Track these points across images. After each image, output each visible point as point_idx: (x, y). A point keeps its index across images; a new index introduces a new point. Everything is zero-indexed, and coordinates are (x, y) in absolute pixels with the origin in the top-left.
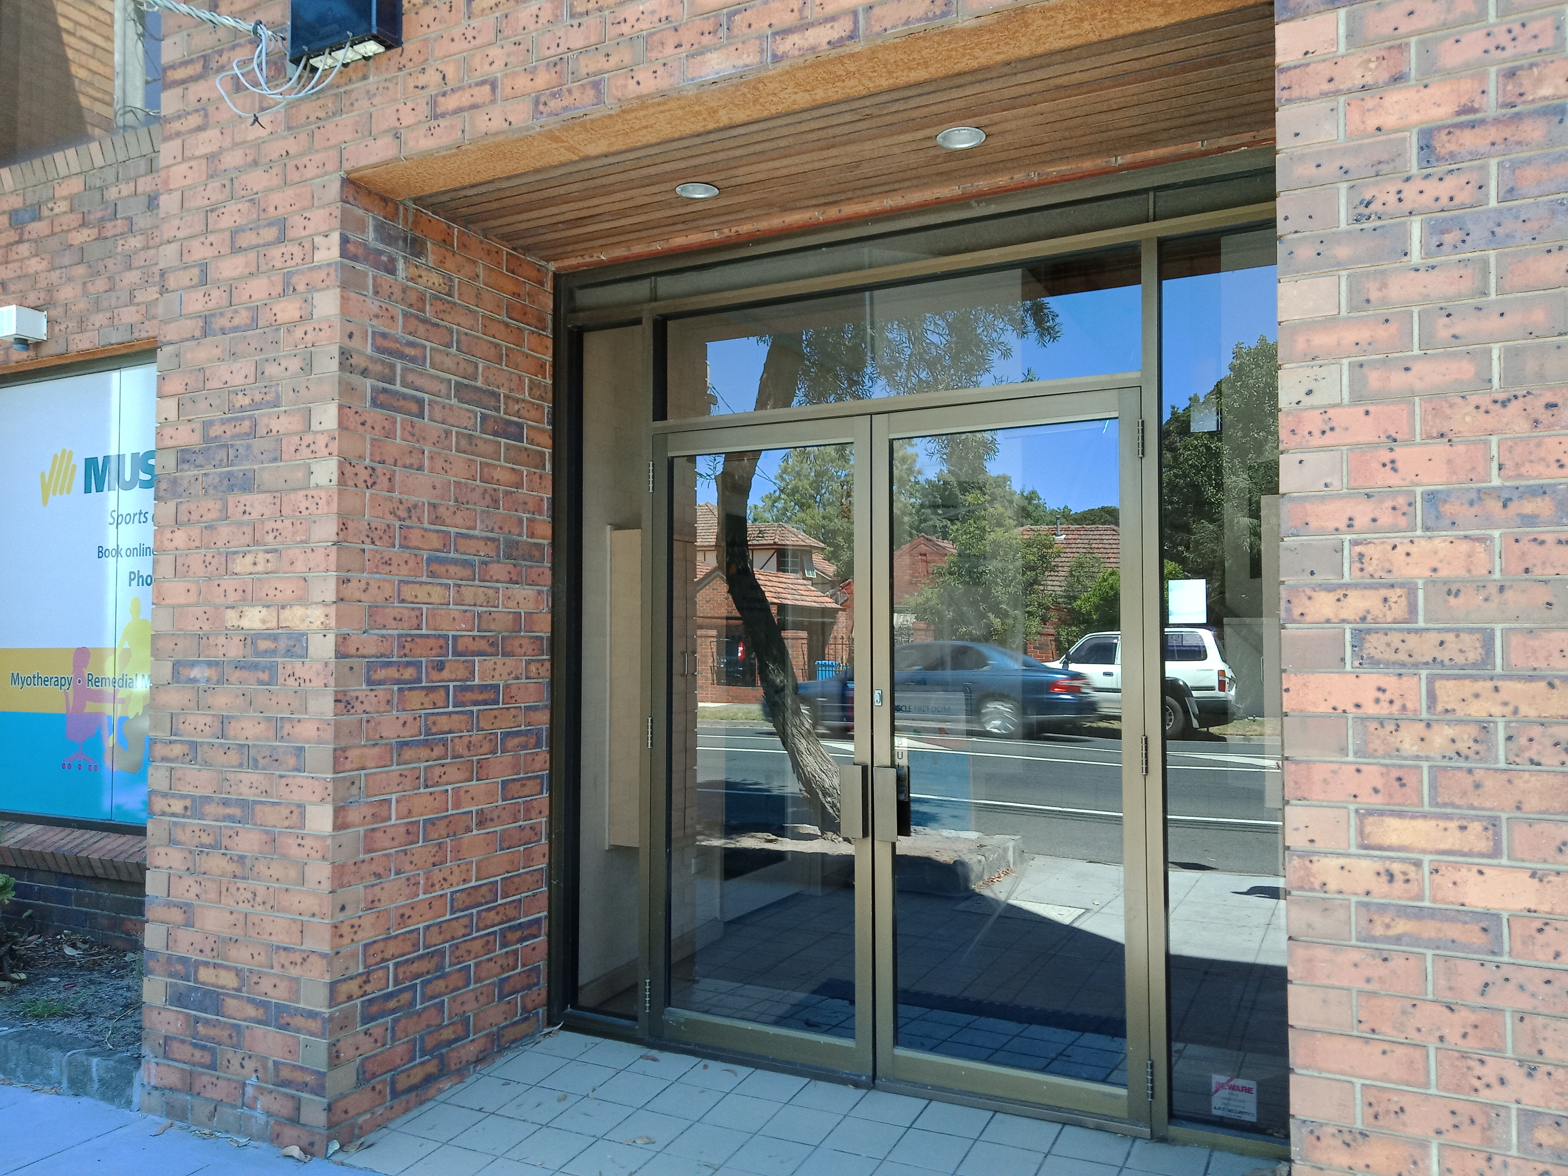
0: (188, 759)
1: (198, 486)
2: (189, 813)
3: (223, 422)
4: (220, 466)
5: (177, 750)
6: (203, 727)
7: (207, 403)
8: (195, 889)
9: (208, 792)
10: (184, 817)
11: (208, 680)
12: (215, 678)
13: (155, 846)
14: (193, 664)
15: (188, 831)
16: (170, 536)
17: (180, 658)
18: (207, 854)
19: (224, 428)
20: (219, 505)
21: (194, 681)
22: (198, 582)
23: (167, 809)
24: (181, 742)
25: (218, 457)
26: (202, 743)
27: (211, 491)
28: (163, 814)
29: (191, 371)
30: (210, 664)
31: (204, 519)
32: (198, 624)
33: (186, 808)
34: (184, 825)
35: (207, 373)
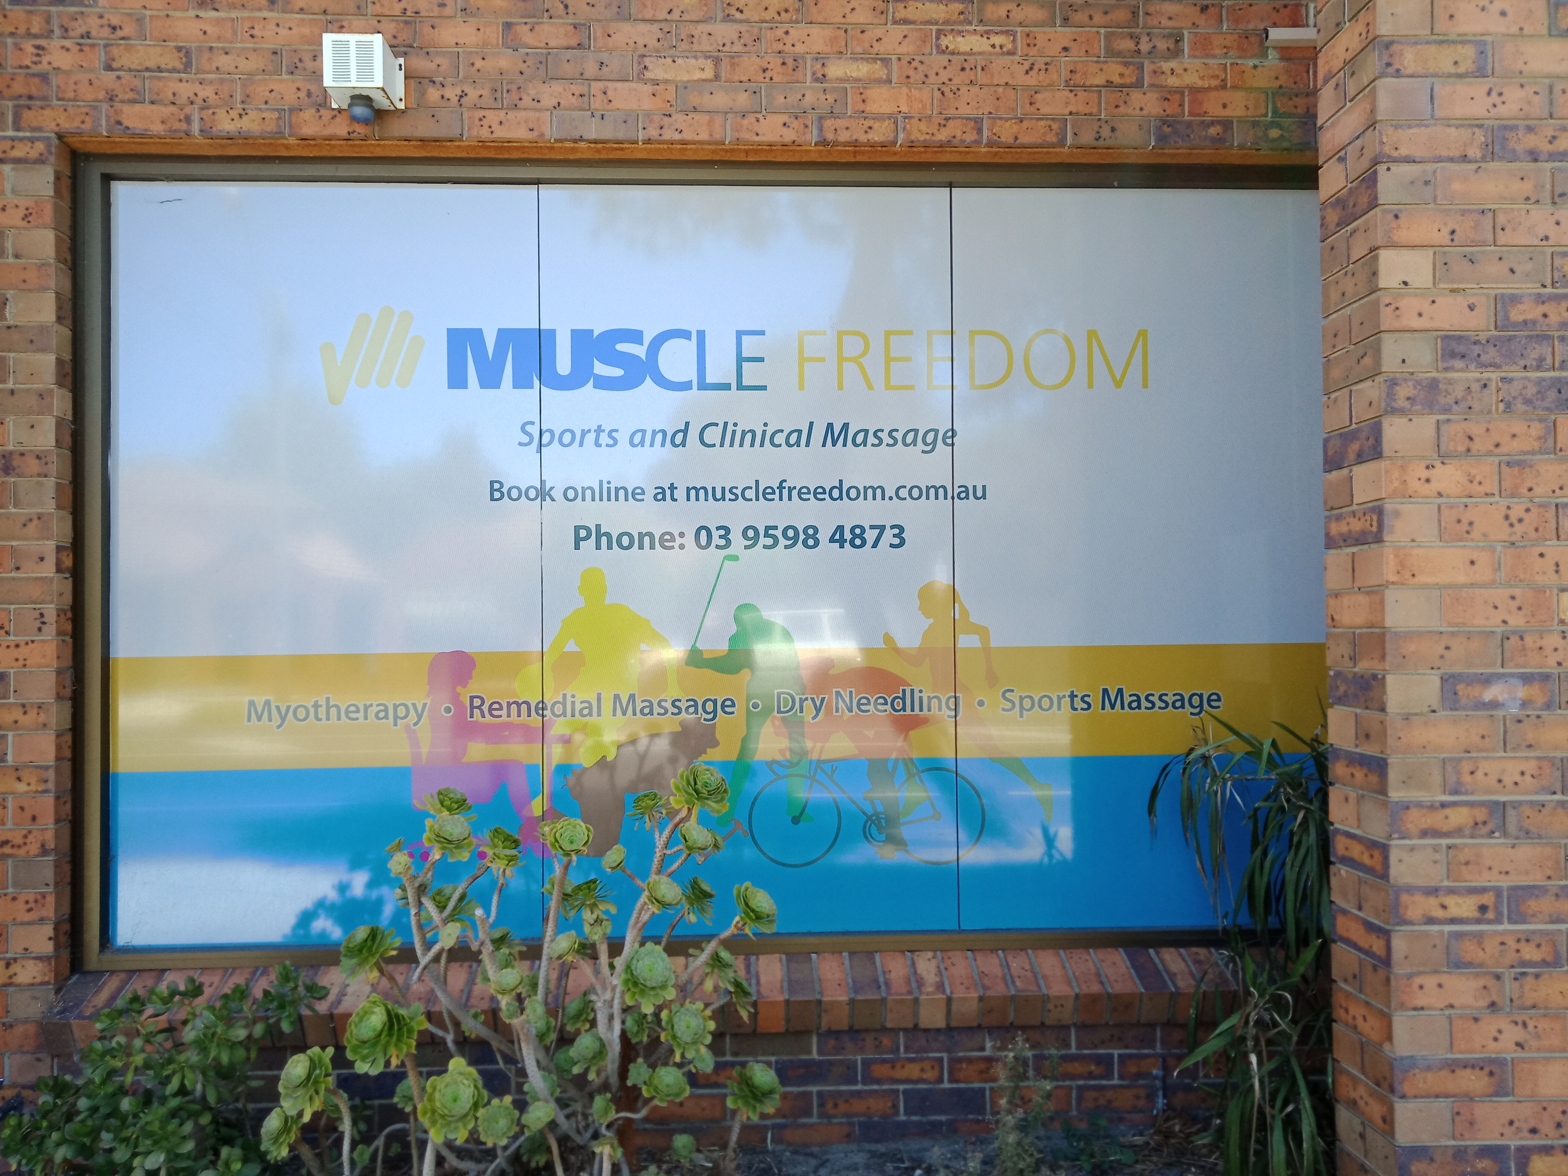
0: (1485, 830)
1: (1490, 397)
2: (1490, 915)
3: (1541, 300)
4: (1539, 368)
5: (1459, 817)
6: (1518, 778)
7: (1504, 267)
8: (1512, 1034)
9: (1536, 878)
10: (1478, 921)
11: (1524, 704)
12: (1540, 701)
13: (1410, 976)
14: (1487, 680)
15: (1491, 946)
16: (1425, 474)
17: (1457, 669)
18: (1537, 976)
19: (1542, 309)
20: (1537, 429)
21: (1494, 705)
22: (1493, 550)
23: (1439, 913)
24: (1471, 804)
25: (1534, 355)
26: (1516, 805)
27: (1520, 407)
28: (1431, 921)
29: (1463, 213)
30: (1527, 679)
31: (1502, 450)
32: (1496, 618)
33: (1483, 908)
34: (1479, 938)
35: (1501, 219)
